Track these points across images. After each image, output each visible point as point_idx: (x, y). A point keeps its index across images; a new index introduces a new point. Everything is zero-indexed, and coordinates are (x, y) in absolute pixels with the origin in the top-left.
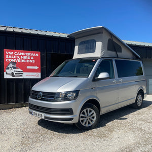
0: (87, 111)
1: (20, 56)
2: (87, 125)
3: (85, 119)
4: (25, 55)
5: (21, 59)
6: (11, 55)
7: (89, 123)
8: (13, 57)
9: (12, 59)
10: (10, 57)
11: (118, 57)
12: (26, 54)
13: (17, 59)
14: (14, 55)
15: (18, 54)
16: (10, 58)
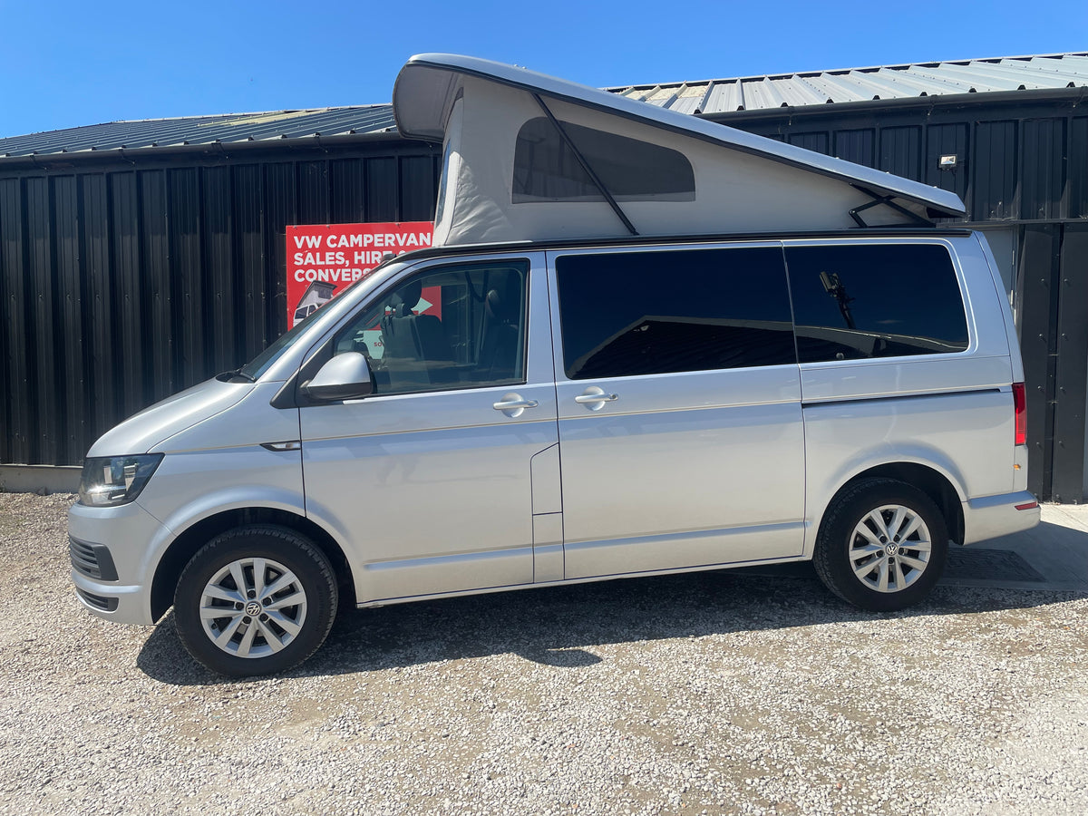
0: (248, 570)
1: (349, 253)
2: (244, 650)
3: (238, 617)
4: (371, 247)
5: (352, 266)
6: (314, 251)
7: (259, 641)
8: (323, 258)
9: (316, 268)
10: (310, 259)
11: (634, 237)
12: (377, 239)
13: (335, 267)
14: (324, 249)
15: (343, 241)
16: (310, 266)
